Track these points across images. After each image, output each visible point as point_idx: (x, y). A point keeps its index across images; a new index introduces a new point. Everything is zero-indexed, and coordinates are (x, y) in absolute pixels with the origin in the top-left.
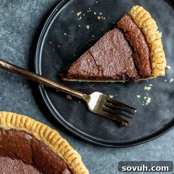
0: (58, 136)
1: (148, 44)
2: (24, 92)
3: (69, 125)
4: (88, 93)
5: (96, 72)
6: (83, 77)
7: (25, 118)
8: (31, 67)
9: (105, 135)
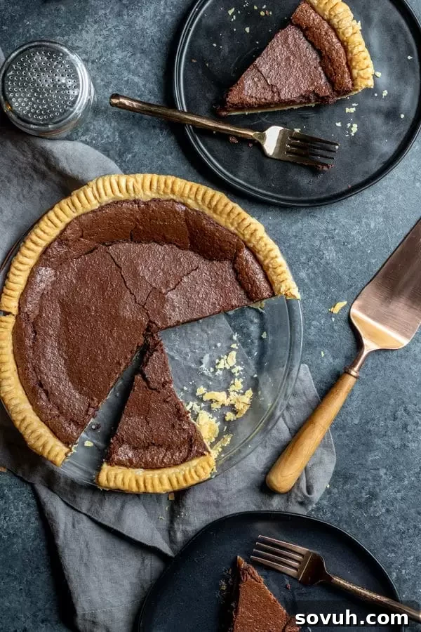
0: (225, 199)
1: (342, 42)
2: (163, 142)
3: (240, 181)
4: (262, 128)
5: (268, 96)
6: (251, 107)
7: (170, 179)
8: (169, 101)
9: (296, 190)
